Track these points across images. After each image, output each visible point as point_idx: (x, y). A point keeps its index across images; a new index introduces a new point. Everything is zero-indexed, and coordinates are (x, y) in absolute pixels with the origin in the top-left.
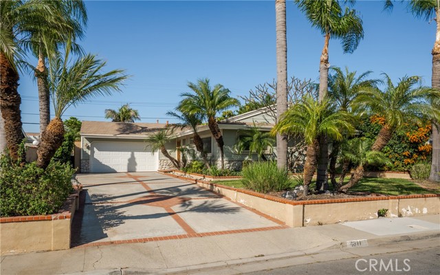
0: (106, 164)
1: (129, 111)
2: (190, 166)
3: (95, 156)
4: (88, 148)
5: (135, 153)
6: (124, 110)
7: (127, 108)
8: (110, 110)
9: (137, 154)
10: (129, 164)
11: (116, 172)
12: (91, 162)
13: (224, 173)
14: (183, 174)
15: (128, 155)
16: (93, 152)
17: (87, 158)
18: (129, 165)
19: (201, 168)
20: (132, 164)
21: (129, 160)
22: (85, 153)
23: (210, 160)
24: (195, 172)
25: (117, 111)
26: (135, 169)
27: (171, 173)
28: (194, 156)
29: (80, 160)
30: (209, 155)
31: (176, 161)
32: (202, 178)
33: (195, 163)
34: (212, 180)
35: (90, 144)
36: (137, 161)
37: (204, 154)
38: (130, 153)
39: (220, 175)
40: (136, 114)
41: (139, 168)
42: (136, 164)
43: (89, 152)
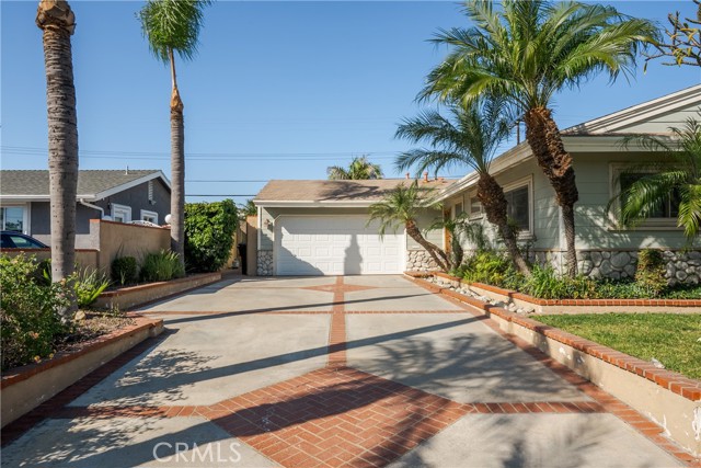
0: (303, 259)
1: (366, 166)
2: (471, 266)
3: (285, 244)
4: (270, 227)
5: (359, 237)
6: (357, 166)
7: (362, 163)
8: (335, 168)
9: (362, 239)
10: (346, 259)
11: (322, 275)
12: (276, 254)
13: (577, 288)
14: (455, 283)
15: (344, 240)
16: (279, 236)
17: (269, 247)
18: (347, 261)
19: (501, 270)
20: (353, 258)
21: (348, 251)
22: (265, 237)
23: (526, 250)
24: (483, 280)
25: (347, 169)
26: (360, 269)
27: (430, 280)
28: (481, 240)
29: (257, 252)
30: (523, 235)
31: (441, 253)
32: (505, 299)
33: (482, 258)
34: (540, 310)
35: (273, 221)
36: (363, 252)
37: (509, 234)
38: (349, 237)
39: (564, 296)
40: (377, 171)
41: (367, 268)
42: (360, 259)
43: (272, 236)
